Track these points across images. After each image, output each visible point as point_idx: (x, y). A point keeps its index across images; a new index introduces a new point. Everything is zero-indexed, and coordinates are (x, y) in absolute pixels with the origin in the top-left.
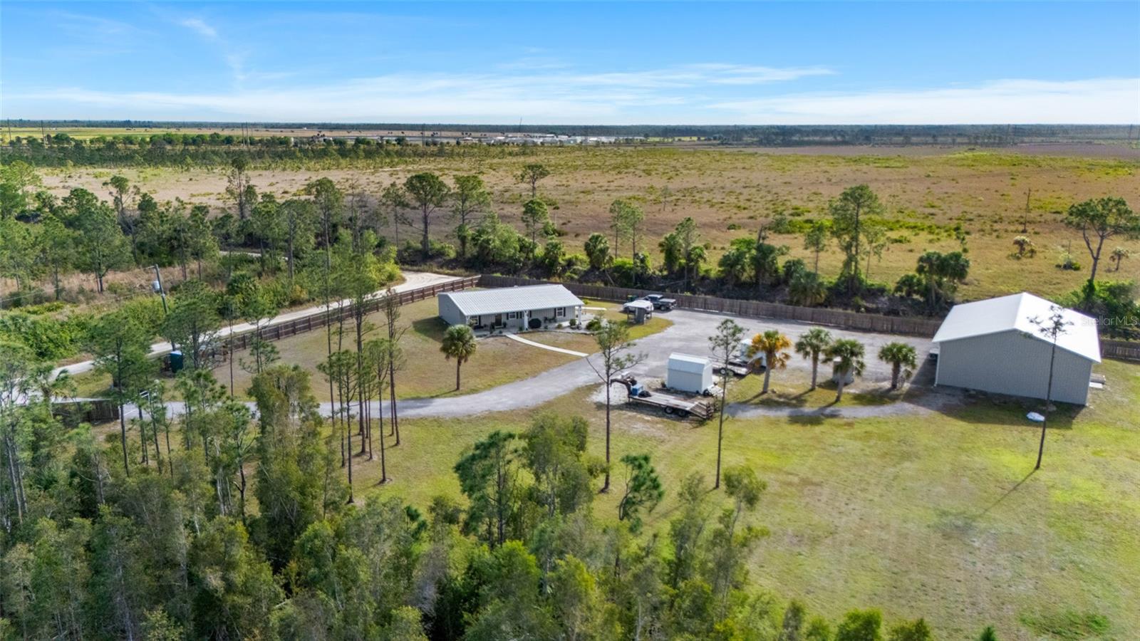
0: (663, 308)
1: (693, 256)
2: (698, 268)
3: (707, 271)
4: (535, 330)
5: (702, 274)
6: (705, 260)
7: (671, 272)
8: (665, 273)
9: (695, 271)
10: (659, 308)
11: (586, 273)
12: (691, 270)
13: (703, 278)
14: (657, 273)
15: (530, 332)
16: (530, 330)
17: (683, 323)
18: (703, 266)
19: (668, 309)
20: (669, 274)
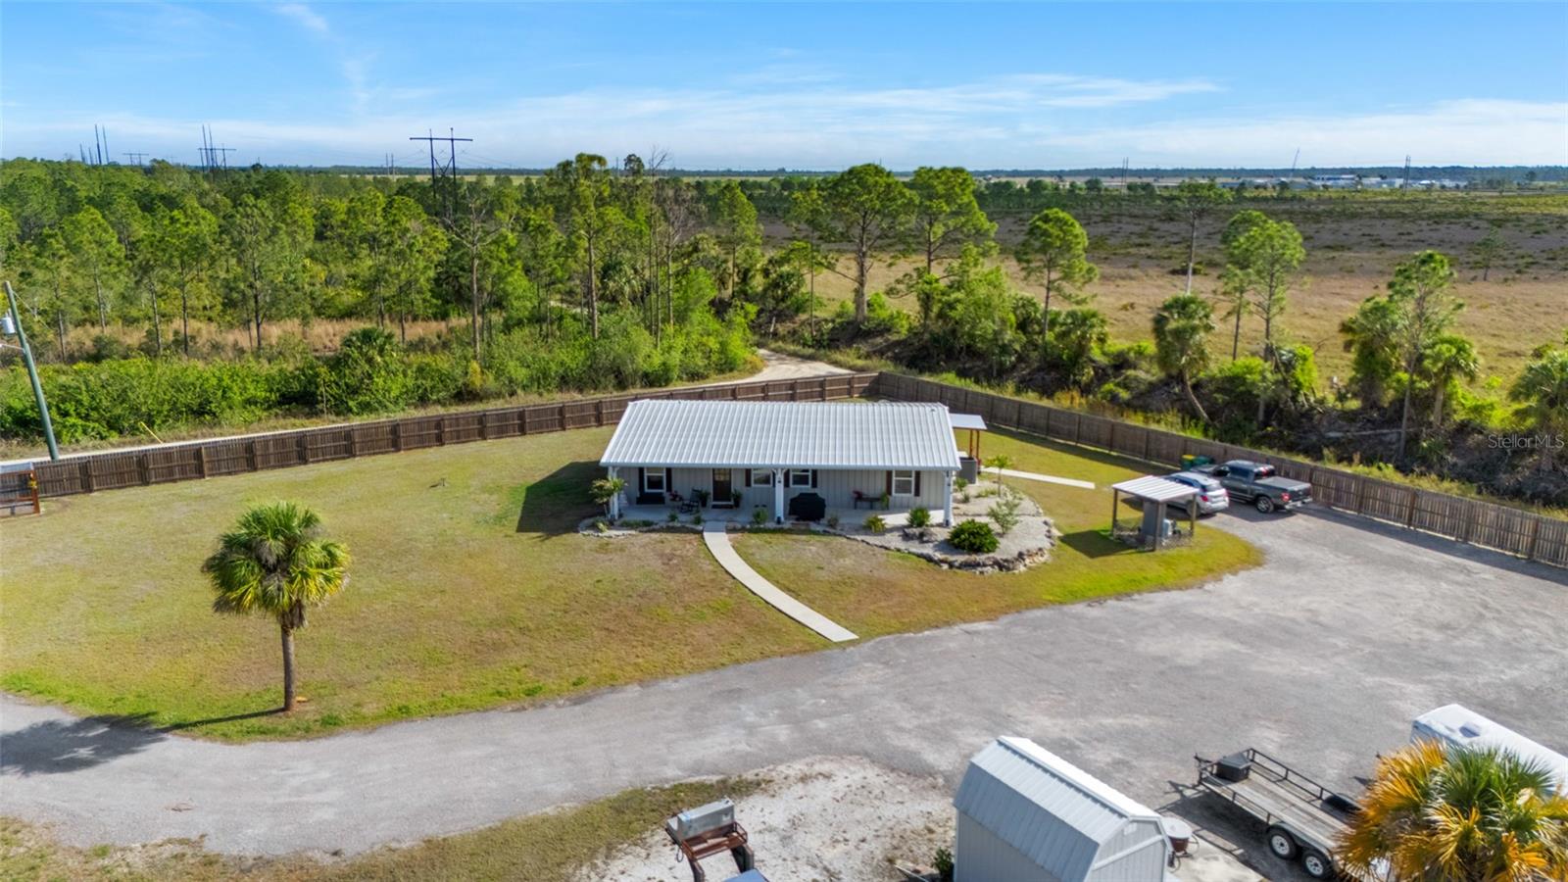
0: (1262, 505)
1: (1427, 363)
2: (1449, 397)
3: (1477, 409)
4: (802, 525)
5: (1460, 416)
6: (1472, 377)
7: (1371, 404)
8: (1354, 404)
9: (1438, 405)
10: (1251, 502)
11: (1152, 387)
12: (1424, 402)
13: (1463, 428)
14: (1331, 400)
15: (789, 531)
16: (787, 525)
17: (1296, 566)
18: (1464, 394)
19: (1278, 511)
20: (1363, 409)
